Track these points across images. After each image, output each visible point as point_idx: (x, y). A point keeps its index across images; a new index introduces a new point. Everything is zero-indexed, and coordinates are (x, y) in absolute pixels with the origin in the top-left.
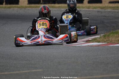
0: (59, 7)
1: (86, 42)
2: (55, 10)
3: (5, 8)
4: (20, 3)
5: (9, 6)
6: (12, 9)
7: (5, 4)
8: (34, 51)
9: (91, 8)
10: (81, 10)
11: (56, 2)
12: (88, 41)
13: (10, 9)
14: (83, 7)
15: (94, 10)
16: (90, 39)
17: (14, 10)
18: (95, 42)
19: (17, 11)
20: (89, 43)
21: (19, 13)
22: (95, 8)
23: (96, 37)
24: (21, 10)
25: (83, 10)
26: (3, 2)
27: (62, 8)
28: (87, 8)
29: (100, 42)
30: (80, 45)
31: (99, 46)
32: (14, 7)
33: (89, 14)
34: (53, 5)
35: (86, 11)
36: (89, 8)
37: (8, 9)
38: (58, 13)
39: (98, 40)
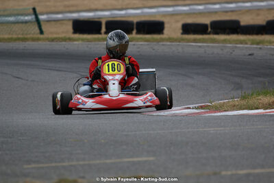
4: (166, 31)
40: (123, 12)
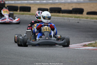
0: (63, 16)
1: (84, 46)
2: (59, 18)
3: (19, 14)
4: (31, 11)
5: (22, 12)
6: (24, 15)
7: (19, 11)
8: (41, 51)
9: (89, 18)
10: (81, 19)
11: (61, 12)
12: (85, 46)
13: (23, 15)
14: (82, 18)
15: (91, 20)
16: (87, 44)
17: (26, 16)
18: (91, 47)
19: (29, 18)
20: (86, 47)
21: (30, 19)
22: (92, 18)
23: (92, 42)
24: (32, 16)
25: (83, 19)
26: (18, 10)
27: (65, 17)
28: (85, 18)
29: (95, 47)
30: (78, 48)
31: (93, 50)
32: (26, 14)
33: (87, 23)
34: (58, 14)
35: (85, 20)
36: (87, 18)
37: (22, 15)
38: (62, 21)
39: (94, 45)
40: (13, 2)
